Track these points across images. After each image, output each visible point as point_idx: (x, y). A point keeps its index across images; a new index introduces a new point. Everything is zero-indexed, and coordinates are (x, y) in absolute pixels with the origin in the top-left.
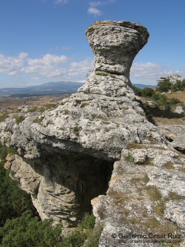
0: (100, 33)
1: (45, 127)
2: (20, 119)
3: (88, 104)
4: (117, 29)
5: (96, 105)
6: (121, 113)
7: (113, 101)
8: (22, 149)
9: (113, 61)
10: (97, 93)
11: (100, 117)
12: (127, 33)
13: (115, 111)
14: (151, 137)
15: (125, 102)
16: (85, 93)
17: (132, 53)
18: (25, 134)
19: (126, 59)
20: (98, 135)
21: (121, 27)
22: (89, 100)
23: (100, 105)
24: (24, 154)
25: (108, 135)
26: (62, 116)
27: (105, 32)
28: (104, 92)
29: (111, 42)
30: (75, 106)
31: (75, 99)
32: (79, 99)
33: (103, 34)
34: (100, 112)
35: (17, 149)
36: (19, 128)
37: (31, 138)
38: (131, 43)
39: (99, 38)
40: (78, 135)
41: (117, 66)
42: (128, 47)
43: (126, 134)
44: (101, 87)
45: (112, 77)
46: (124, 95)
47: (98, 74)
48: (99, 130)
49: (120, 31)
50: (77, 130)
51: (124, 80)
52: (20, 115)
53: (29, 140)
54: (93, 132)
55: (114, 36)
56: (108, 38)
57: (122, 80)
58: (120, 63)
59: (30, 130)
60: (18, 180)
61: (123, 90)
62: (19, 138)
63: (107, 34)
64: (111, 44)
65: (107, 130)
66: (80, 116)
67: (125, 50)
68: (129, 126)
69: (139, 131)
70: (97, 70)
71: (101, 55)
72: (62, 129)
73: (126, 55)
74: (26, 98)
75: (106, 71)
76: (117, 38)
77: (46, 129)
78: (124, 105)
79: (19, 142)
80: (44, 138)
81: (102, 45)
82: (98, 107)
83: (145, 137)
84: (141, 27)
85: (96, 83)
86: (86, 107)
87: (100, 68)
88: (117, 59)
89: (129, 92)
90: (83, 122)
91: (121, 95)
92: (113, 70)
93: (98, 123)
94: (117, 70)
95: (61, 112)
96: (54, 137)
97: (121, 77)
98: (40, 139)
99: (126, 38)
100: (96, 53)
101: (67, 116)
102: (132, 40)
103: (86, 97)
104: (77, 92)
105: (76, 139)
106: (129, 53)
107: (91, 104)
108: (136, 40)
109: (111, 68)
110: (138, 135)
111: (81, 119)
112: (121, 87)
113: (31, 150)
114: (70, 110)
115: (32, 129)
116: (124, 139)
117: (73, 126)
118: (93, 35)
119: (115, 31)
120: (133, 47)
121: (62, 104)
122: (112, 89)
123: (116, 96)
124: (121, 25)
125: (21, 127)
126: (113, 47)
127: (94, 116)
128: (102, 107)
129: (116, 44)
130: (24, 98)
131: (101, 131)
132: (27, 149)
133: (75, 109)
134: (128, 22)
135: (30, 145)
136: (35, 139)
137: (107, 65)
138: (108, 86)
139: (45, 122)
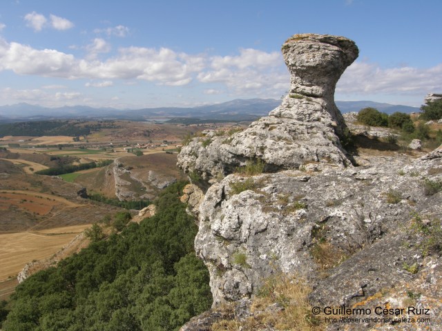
0: (296, 52)
1: (234, 146)
2: (207, 143)
3: (275, 128)
4: (315, 47)
5: (283, 129)
6: (308, 137)
7: (302, 125)
8: (207, 173)
9: (310, 81)
10: (289, 118)
11: (285, 139)
12: (327, 51)
13: (302, 135)
14: (329, 157)
15: (316, 126)
16: (276, 116)
17: (332, 72)
18: (213, 156)
19: (326, 80)
20: (280, 152)
21: (320, 44)
22: (278, 123)
23: (288, 129)
24: (209, 179)
25: (288, 153)
26: (251, 136)
27: (301, 50)
28: (296, 117)
29: (307, 62)
30: (264, 128)
31: (264, 122)
32: (268, 122)
33: (299, 53)
34: (286, 135)
35: (202, 174)
36: (205, 151)
37: (219, 160)
38: (331, 62)
39: (295, 57)
40: (263, 153)
41: (314, 87)
42: (326, 67)
43: (304, 153)
44: (293, 111)
45: (307, 100)
46: (318, 120)
47: (293, 97)
48: (281, 149)
49: (319, 49)
50: (262, 149)
51: (321, 103)
52: (205, 139)
53: (216, 162)
54: (276, 150)
55: (311, 55)
56: (304, 57)
57: (318, 103)
58: (318, 84)
59: (218, 151)
60: (196, 216)
61: (318, 114)
62: (205, 161)
63: (303, 53)
64: (307, 64)
65: (288, 149)
66: (266, 137)
67: (323, 70)
68: (309, 147)
69: (318, 151)
70: (293, 91)
71: (297, 75)
72: (249, 147)
73: (325, 76)
74: (194, 125)
75: (302, 93)
76: (314, 57)
77: (235, 148)
78: (314, 130)
79: (205, 166)
80: (232, 157)
81: (297, 64)
82: (286, 130)
83: (323, 157)
84: (346, 41)
85: (289, 107)
86: (274, 130)
87: (295, 89)
88: (315, 80)
89: (324, 117)
90: (269, 142)
91: (314, 120)
92: (310, 92)
93: (281, 143)
94: (314, 92)
95: (250, 134)
96: (242, 155)
97: (319, 100)
98: (228, 158)
99: (324, 57)
100: (292, 73)
101: (254, 137)
102: (332, 59)
103: (275, 120)
104: (267, 115)
105: (261, 156)
106: (328, 73)
107: (278, 127)
108: (338, 59)
109: (308, 90)
110: (317, 155)
111: (267, 140)
112: (316, 111)
113: (217, 174)
114: (258, 132)
115: (221, 150)
116: (303, 157)
117: (259, 146)
118: (288, 54)
119: (312, 49)
120: (333, 67)
121: (251, 127)
122: (305, 113)
123: (308, 121)
124: (321, 41)
125: (209, 149)
126: (309, 67)
127: (280, 138)
128: (290, 130)
129: (312, 64)
130: (191, 125)
131: (284, 150)
132: (212, 173)
133: (263, 132)
134: (329, 38)
135: (216, 168)
136: (223, 160)
137: (303, 87)
138: (300, 110)
139: (234, 142)
